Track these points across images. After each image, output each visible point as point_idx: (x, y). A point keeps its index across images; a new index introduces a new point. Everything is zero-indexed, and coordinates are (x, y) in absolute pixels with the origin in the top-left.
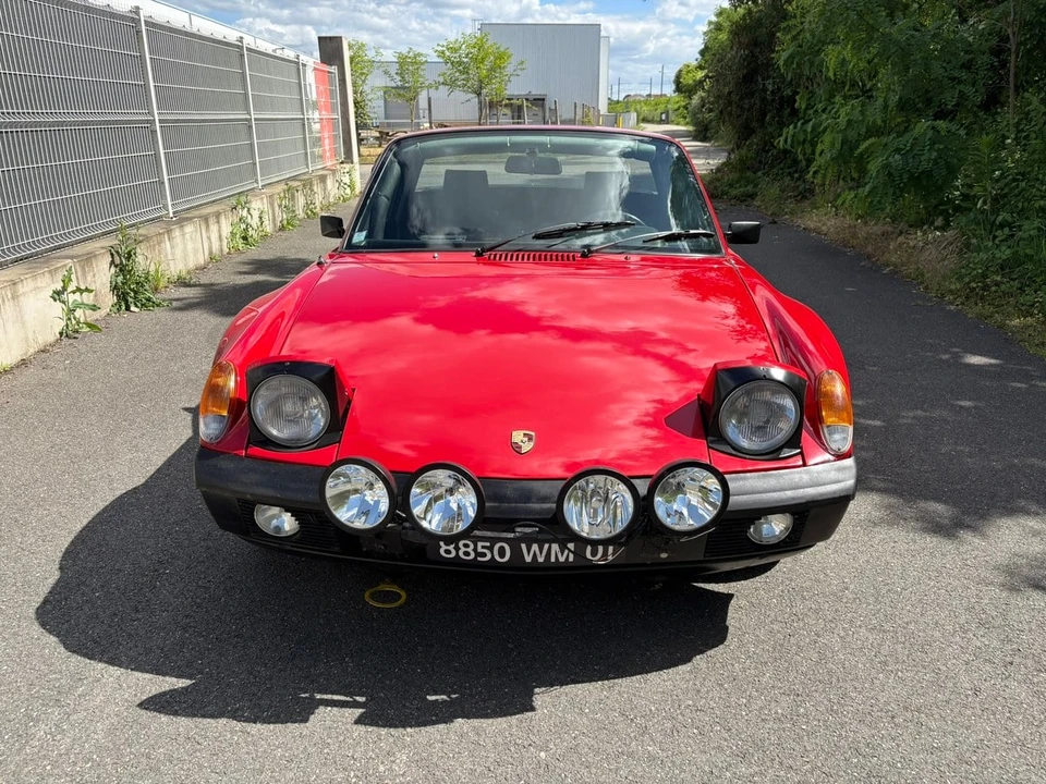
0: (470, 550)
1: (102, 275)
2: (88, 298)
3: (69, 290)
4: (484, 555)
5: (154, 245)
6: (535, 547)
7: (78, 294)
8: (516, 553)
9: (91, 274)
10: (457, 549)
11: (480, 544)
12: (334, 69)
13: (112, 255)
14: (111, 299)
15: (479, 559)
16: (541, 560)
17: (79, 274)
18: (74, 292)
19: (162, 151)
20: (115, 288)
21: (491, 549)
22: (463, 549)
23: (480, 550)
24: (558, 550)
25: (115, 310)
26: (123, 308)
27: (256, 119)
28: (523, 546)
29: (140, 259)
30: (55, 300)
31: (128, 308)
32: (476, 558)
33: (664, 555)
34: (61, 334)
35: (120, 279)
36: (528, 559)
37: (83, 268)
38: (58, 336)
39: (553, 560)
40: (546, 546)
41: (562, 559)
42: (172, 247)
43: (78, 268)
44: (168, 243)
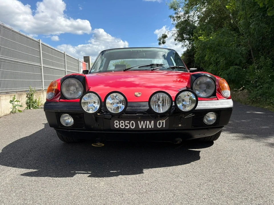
0: (123, 124)
1: (24, 99)
2: (19, 104)
3: (15, 101)
4: (127, 126)
5: (39, 95)
6: (142, 122)
7: (17, 102)
8: (137, 125)
9: (21, 98)
10: (119, 124)
11: (126, 122)
12: (87, 64)
13: (27, 94)
14: (25, 106)
15: (126, 128)
16: (144, 127)
17: (18, 98)
18: (16, 101)
19: (43, 74)
20: (27, 103)
21: (129, 123)
22: (121, 124)
23: (126, 124)
24: (149, 123)
25: (26, 109)
26: (29, 108)
27: (67, 71)
28: (139, 122)
29: (34, 96)
30: (10, 103)
31: (30, 109)
32: (125, 127)
33: (180, 125)
34: (11, 112)
35: (29, 101)
36: (140, 127)
37: (19, 96)
38: (10, 113)
39: (148, 127)
40: (146, 122)
41: (150, 127)
42: (43, 96)
43: (18, 96)
44: (42, 95)
